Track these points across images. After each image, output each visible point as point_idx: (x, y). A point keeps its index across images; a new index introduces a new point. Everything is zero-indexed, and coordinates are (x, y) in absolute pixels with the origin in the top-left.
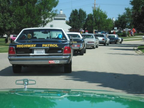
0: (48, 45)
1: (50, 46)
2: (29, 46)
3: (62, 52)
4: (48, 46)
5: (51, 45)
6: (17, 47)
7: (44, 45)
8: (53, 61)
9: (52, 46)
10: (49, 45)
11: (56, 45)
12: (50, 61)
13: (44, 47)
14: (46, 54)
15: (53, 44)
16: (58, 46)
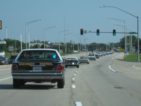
0: (44, 64)
2: (29, 64)
3: (56, 70)
5: (47, 64)
6: (19, 65)
7: (41, 63)
8: (48, 77)
10: (46, 64)
11: (51, 63)
12: (46, 77)
13: (41, 65)
14: (43, 71)
15: (48, 63)
16: (52, 65)
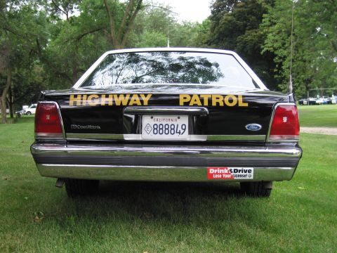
1: (214, 104)
2: (122, 100)
4: (206, 103)
5: (218, 100)
7: (188, 98)
8: (226, 170)
9: (222, 104)
10: (210, 101)
11: (240, 99)
12: (212, 171)
13: (186, 104)
14: (194, 138)
16: (246, 105)
